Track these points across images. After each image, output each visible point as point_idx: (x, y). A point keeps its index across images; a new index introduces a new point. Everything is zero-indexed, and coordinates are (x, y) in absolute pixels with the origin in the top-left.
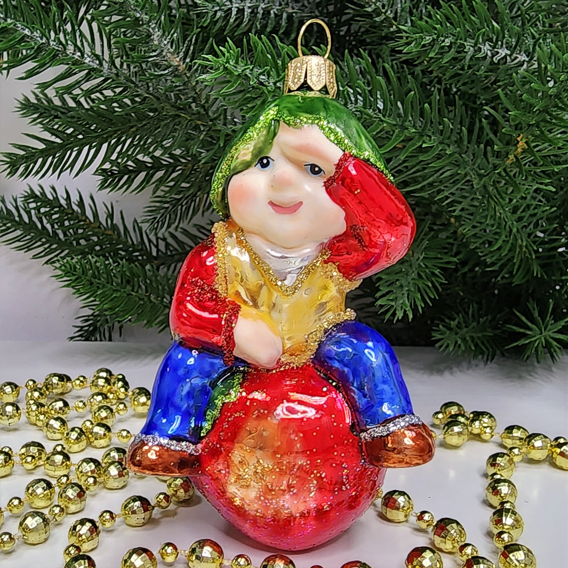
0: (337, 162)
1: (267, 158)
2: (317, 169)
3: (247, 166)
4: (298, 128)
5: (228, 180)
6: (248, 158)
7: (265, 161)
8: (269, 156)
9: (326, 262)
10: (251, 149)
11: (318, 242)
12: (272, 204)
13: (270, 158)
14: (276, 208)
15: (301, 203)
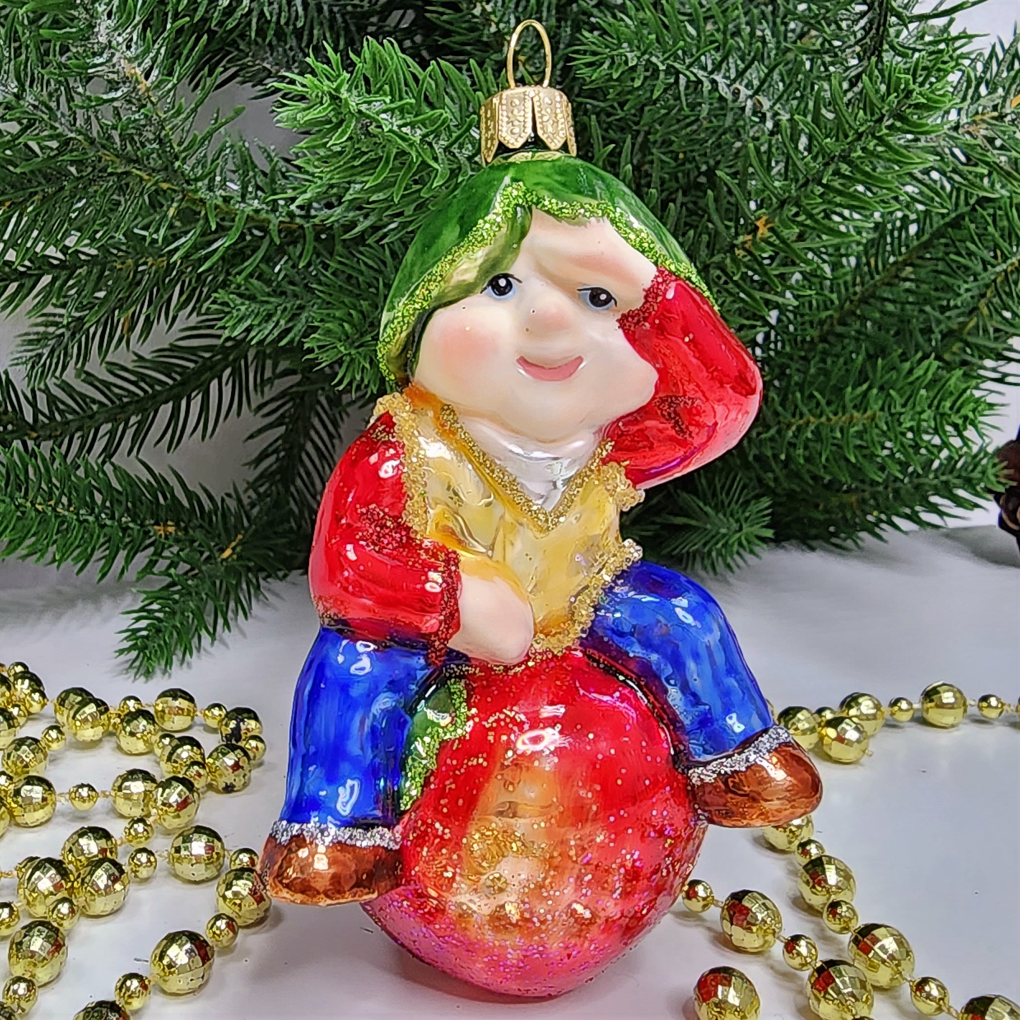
0: (648, 285)
1: (506, 276)
2: (603, 297)
3: (467, 290)
4: (579, 224)
5: (425, 318)
6: (470, 276)
7: (502, 282)
8: (510, 272)
9: (604, 462)
10: (480, 262)
11: (594, 426)
12: (524, 362)
13: (512, 276)
14: (532, 369)
15: (580, 360)
